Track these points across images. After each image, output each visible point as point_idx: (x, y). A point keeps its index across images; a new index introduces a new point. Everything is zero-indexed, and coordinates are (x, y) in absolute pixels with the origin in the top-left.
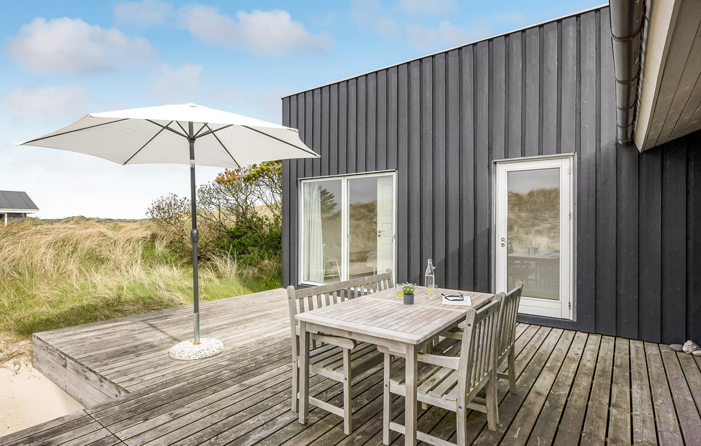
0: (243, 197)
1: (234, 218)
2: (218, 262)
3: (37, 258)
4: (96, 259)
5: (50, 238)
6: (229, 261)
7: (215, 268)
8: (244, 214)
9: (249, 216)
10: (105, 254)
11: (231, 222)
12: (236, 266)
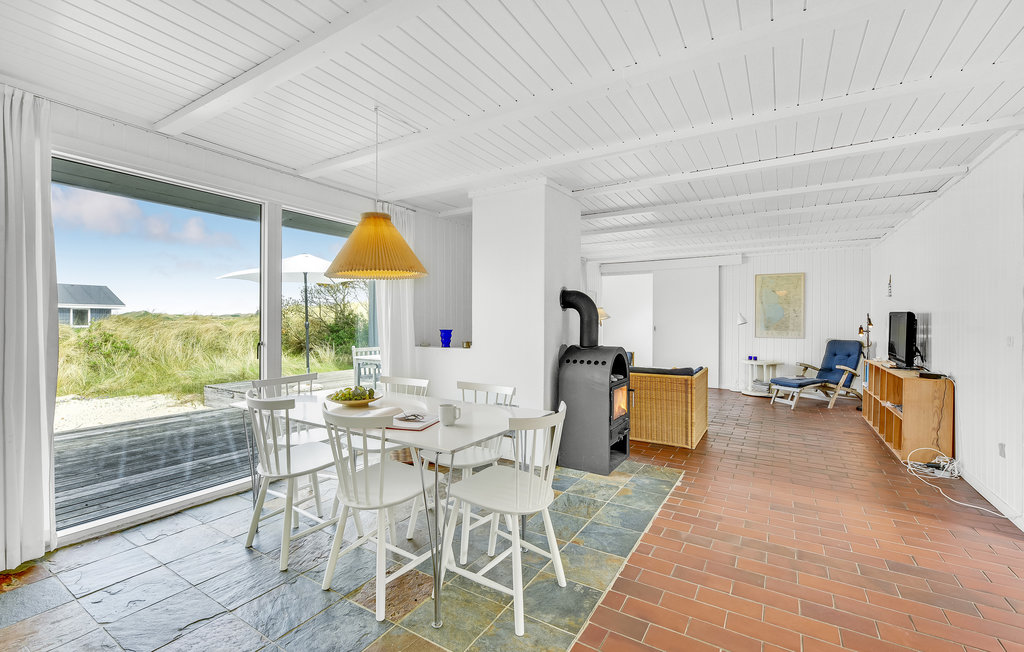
0: (341, 297)
1: (333, 315)
2: (319, 351)
3: (169, 347)
4: (216, 349)
5: (176, 331)
6: (328, 349)
7: (317, 354)
8: (342, 312)
9: (346, 313)
10: (222, 343)
11: (330, 318)
12: (333, 353)
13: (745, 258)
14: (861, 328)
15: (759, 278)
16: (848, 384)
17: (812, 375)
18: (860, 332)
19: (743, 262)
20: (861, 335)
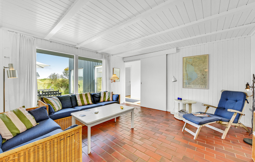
13: (178, 50)
14: (247, 85)
15: (185, 59)
16: (236, 121)
17: (212, 111)
18: (247, 88)
19: (177, 52)
20: (248, 90)
